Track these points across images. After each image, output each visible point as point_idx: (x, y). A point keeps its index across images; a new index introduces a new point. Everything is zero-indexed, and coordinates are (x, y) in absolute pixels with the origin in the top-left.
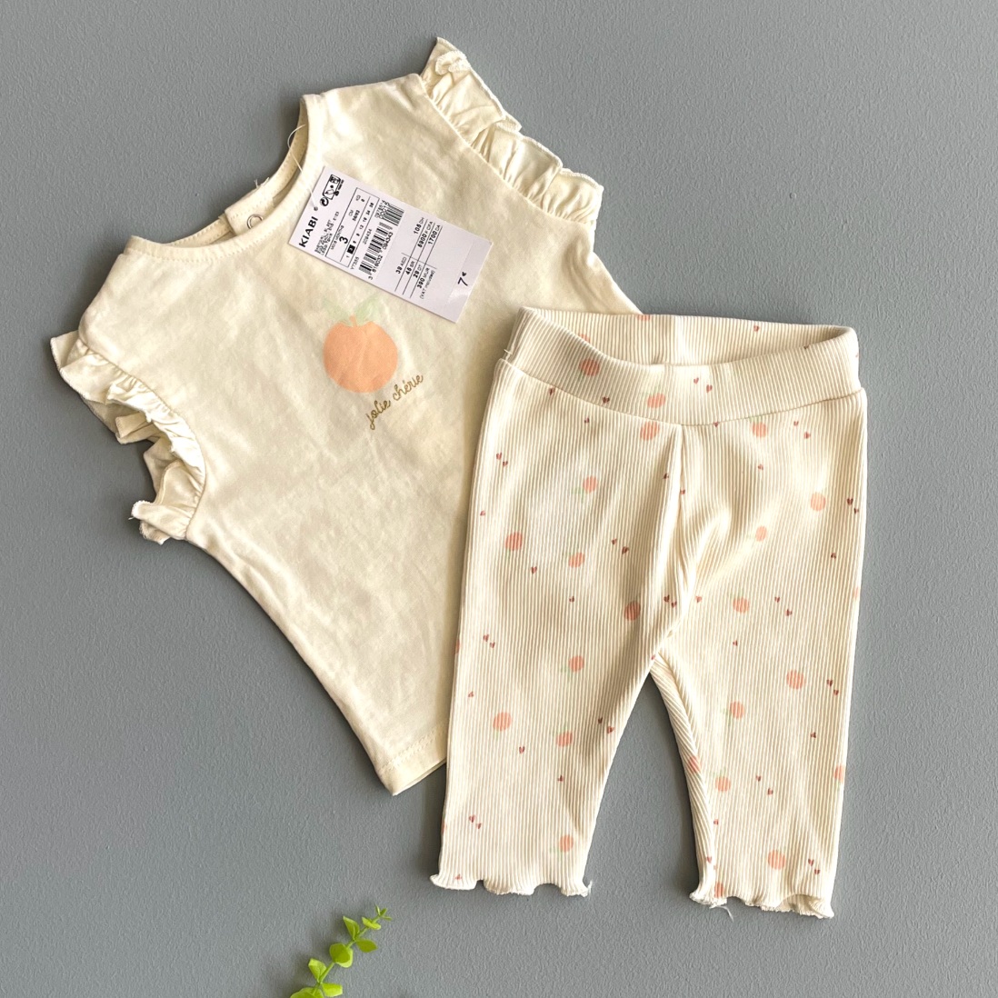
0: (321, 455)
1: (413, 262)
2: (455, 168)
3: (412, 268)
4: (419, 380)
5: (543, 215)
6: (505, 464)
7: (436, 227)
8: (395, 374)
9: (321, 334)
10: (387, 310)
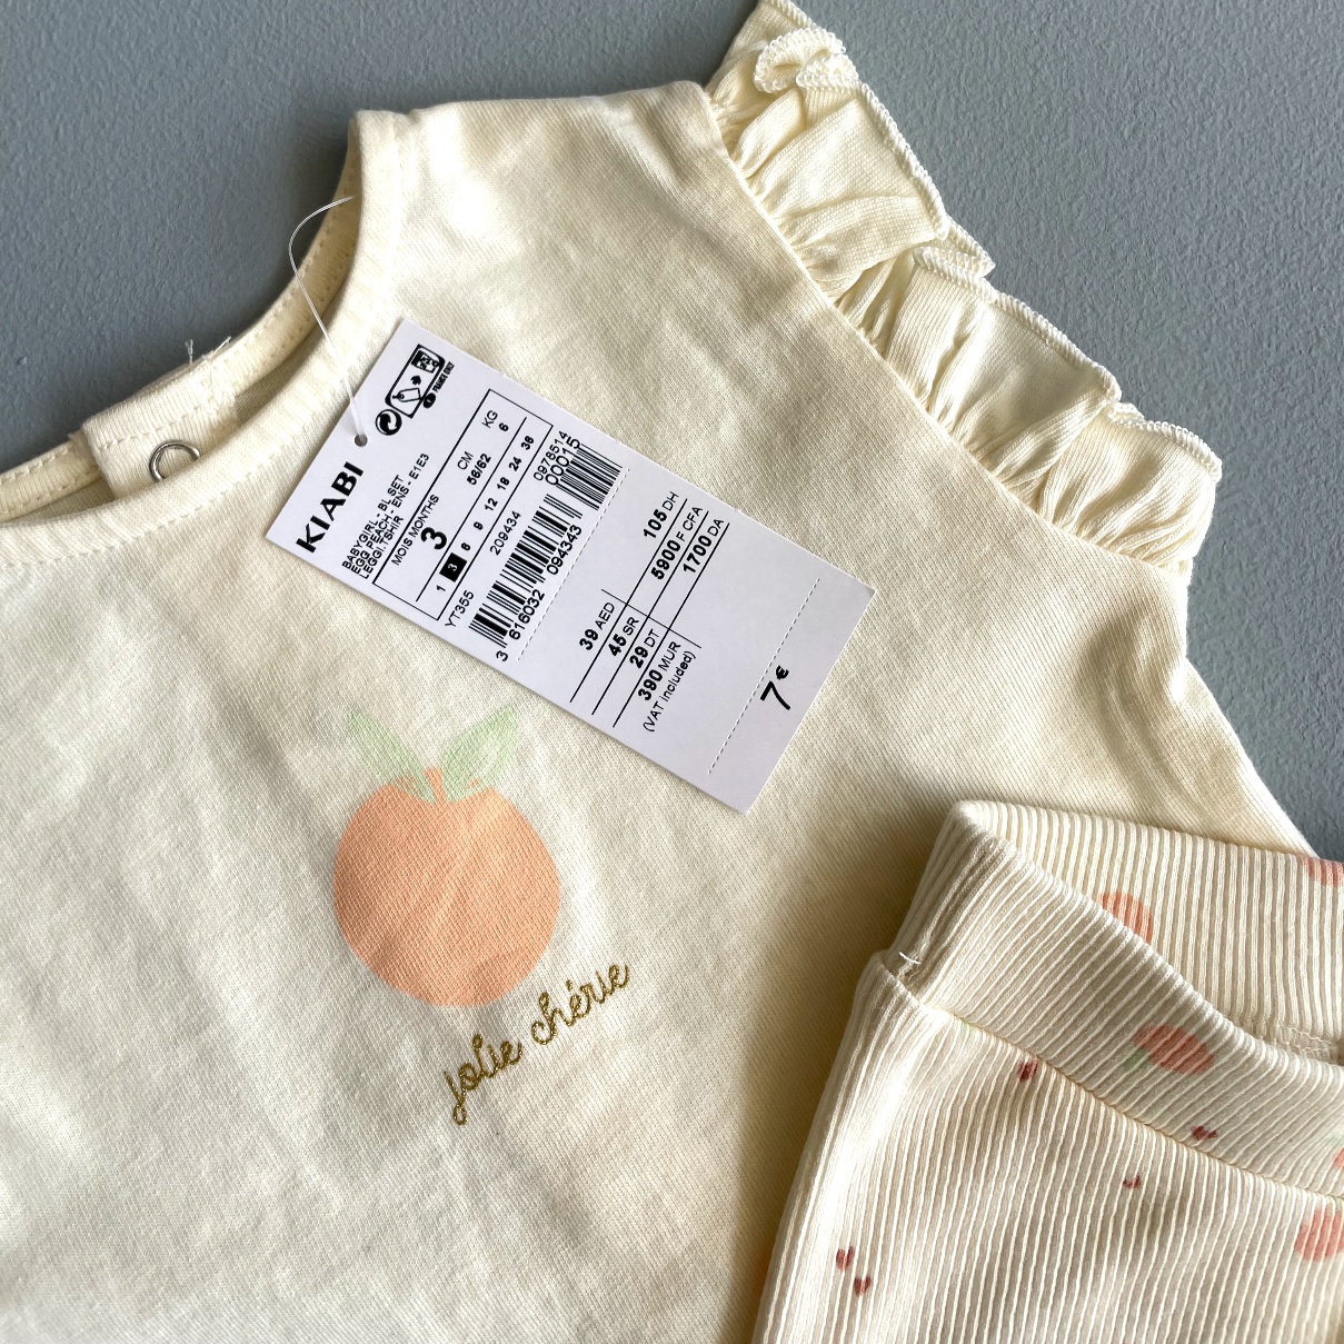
0: (293, 1182)
1: (632, 621)
2: (782, 363)
3: (629, 640)
4: (616, 979)
5: (1040, 534)
6: (862, 1286)
7: (709, 522)
8: (546, 955)
9: (335, 810)
10: (541, 755)
